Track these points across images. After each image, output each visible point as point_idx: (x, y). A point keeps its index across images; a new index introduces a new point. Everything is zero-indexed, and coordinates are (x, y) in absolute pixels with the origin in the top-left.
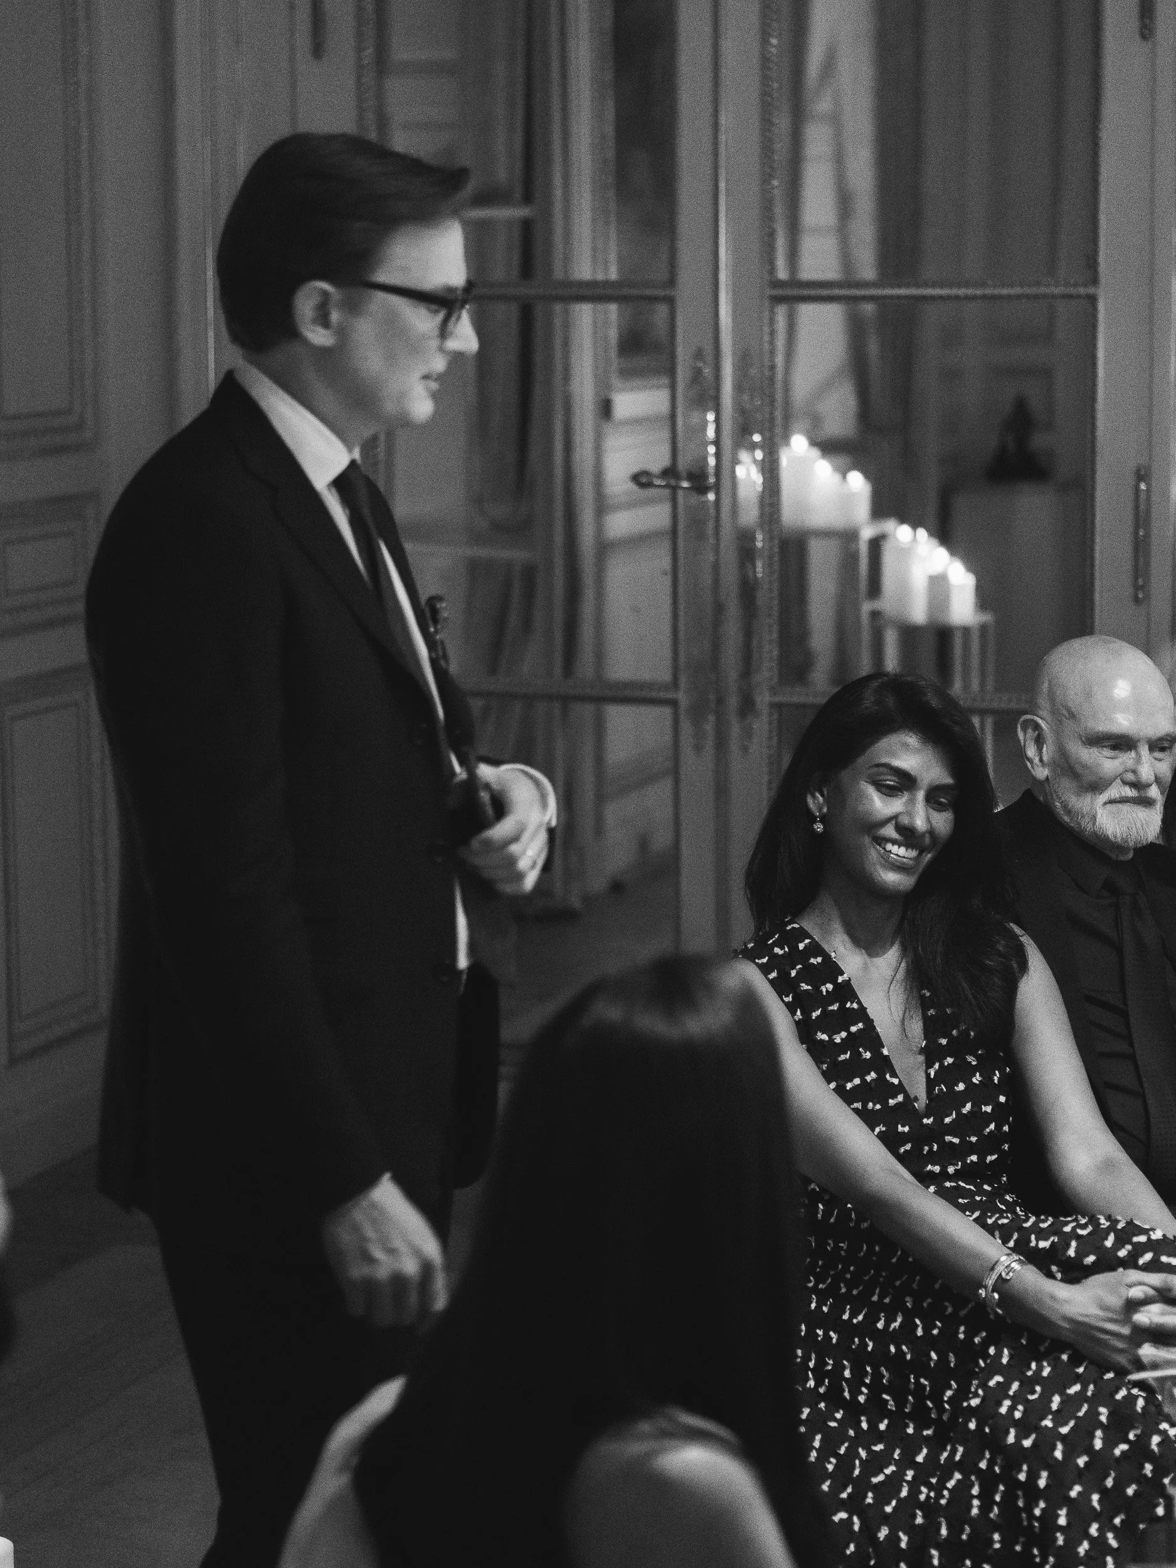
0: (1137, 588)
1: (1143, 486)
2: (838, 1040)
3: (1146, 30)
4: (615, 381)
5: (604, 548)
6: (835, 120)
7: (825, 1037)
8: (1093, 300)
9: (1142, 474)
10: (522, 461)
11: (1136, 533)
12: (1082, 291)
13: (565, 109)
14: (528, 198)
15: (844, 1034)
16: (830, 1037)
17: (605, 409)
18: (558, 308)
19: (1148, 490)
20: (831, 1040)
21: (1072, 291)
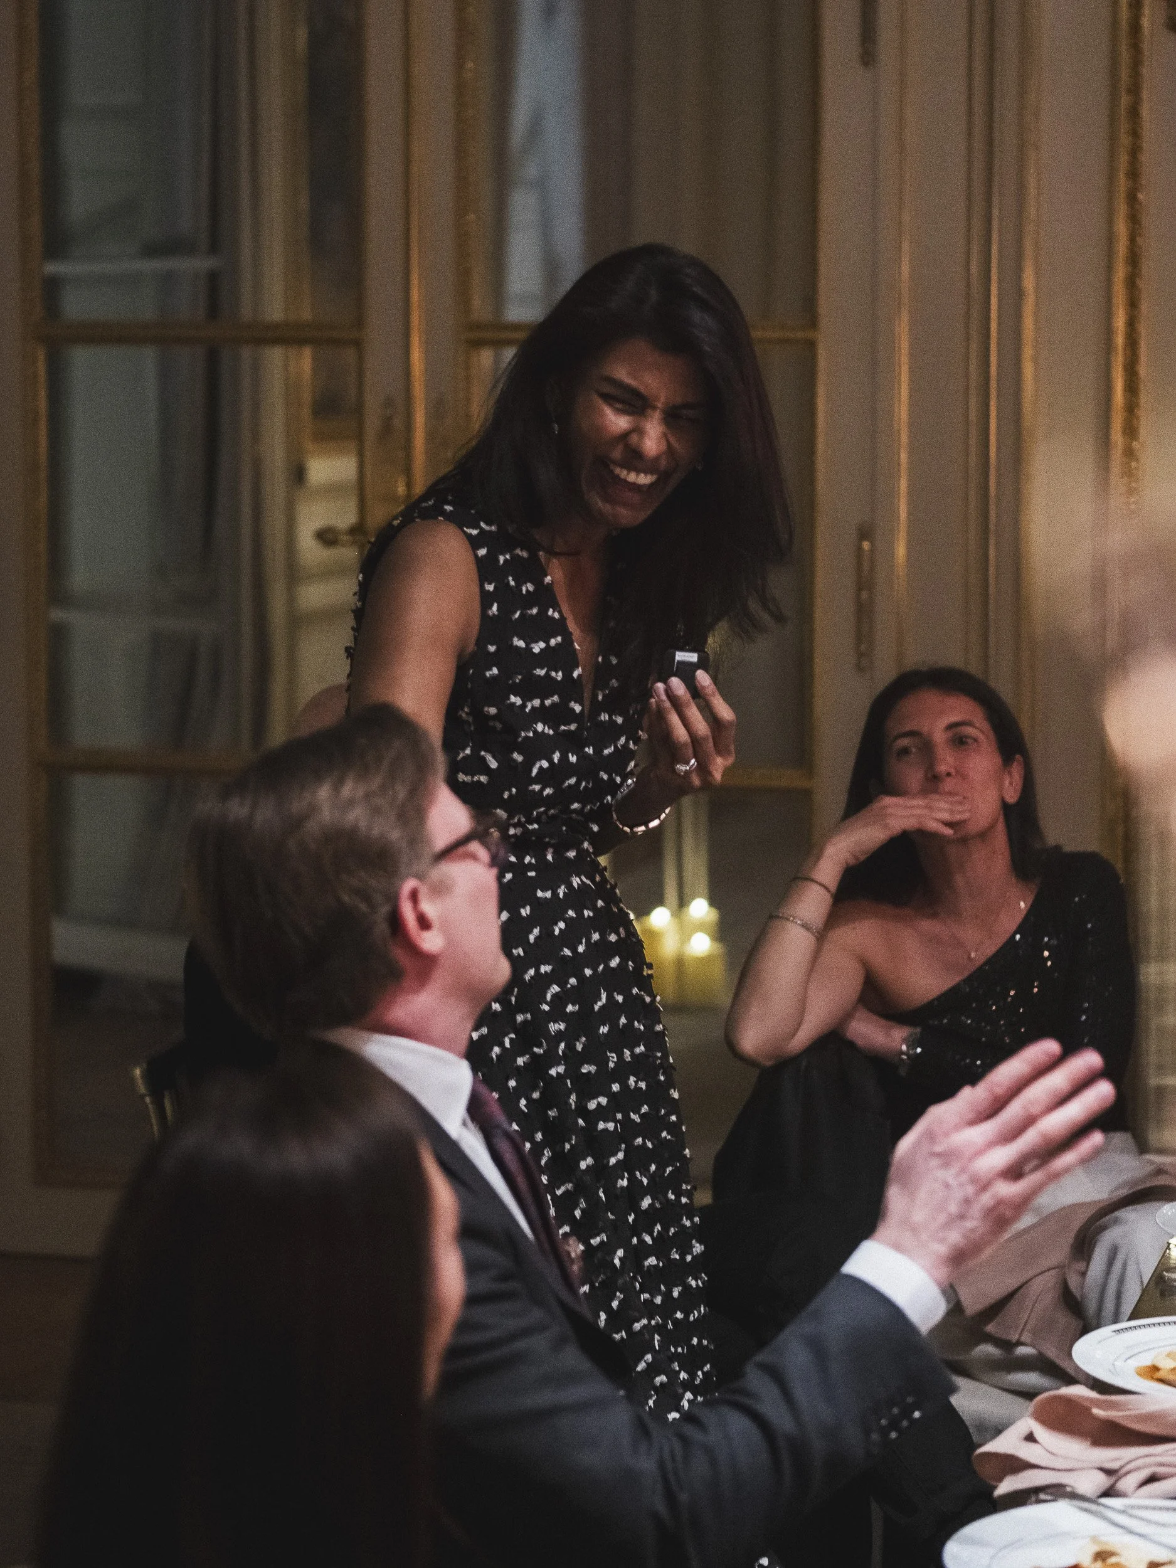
0: (860, 655)
1: (866, 545)
2: (536, 650)
3: (868, 57)
4: (309, 445)
5: (297, 621)
6: (541, 185)
7: (521, 644)
8: (811, 345)
9: (865, 533)
10: (208, 529)
11: (858, 596)
12: (800, 335)
13: (254, 153)
14: (214, 247)
15: (542, 645)
16: (527, 644)
17: (298, 475)
18: (246, 353)
19: (872, 551)
20: (528, 649)
21: (791, 335)
